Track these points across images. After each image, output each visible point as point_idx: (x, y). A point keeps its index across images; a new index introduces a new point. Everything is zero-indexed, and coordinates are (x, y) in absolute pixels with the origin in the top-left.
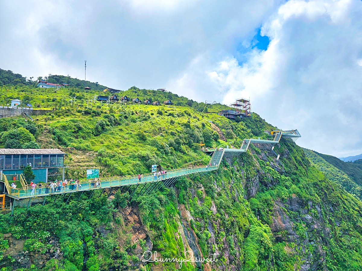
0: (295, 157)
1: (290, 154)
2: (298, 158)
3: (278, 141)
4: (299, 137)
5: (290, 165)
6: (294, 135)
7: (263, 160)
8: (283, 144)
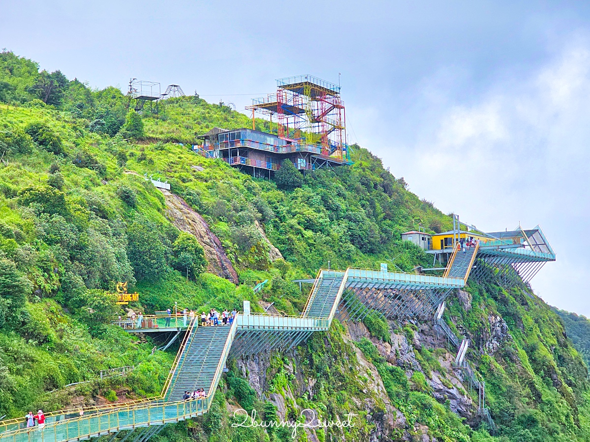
0: (531, 350)
1: (509, 333)
2: (544, 352)
3: (462, 276)
5: (509, 382)
6: (527, 251)
7: (398, 365)
8: (481, 294)
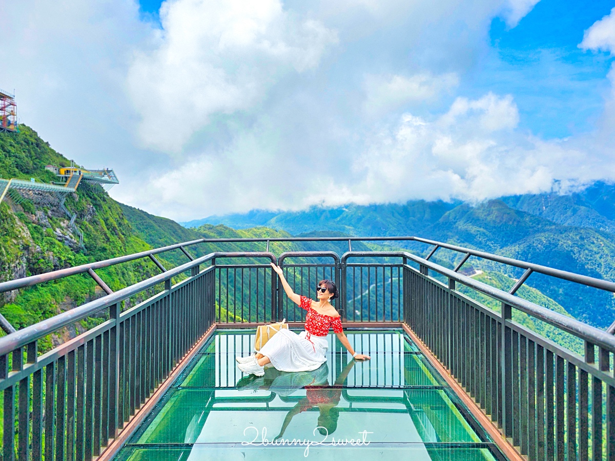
0: (106, 220)
1: (97, 213)
2: (112, 221)
3: (74, 187)
4: (115, 183)
5: (95, 233)
6: (106, 178)
7: (39, 225)
8: (83, 195)
